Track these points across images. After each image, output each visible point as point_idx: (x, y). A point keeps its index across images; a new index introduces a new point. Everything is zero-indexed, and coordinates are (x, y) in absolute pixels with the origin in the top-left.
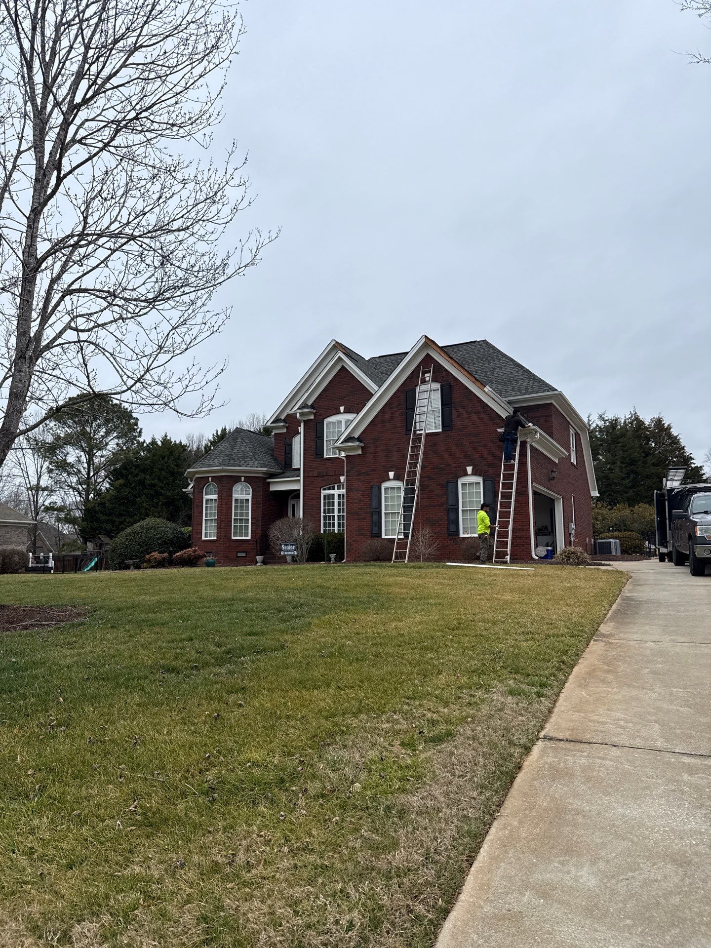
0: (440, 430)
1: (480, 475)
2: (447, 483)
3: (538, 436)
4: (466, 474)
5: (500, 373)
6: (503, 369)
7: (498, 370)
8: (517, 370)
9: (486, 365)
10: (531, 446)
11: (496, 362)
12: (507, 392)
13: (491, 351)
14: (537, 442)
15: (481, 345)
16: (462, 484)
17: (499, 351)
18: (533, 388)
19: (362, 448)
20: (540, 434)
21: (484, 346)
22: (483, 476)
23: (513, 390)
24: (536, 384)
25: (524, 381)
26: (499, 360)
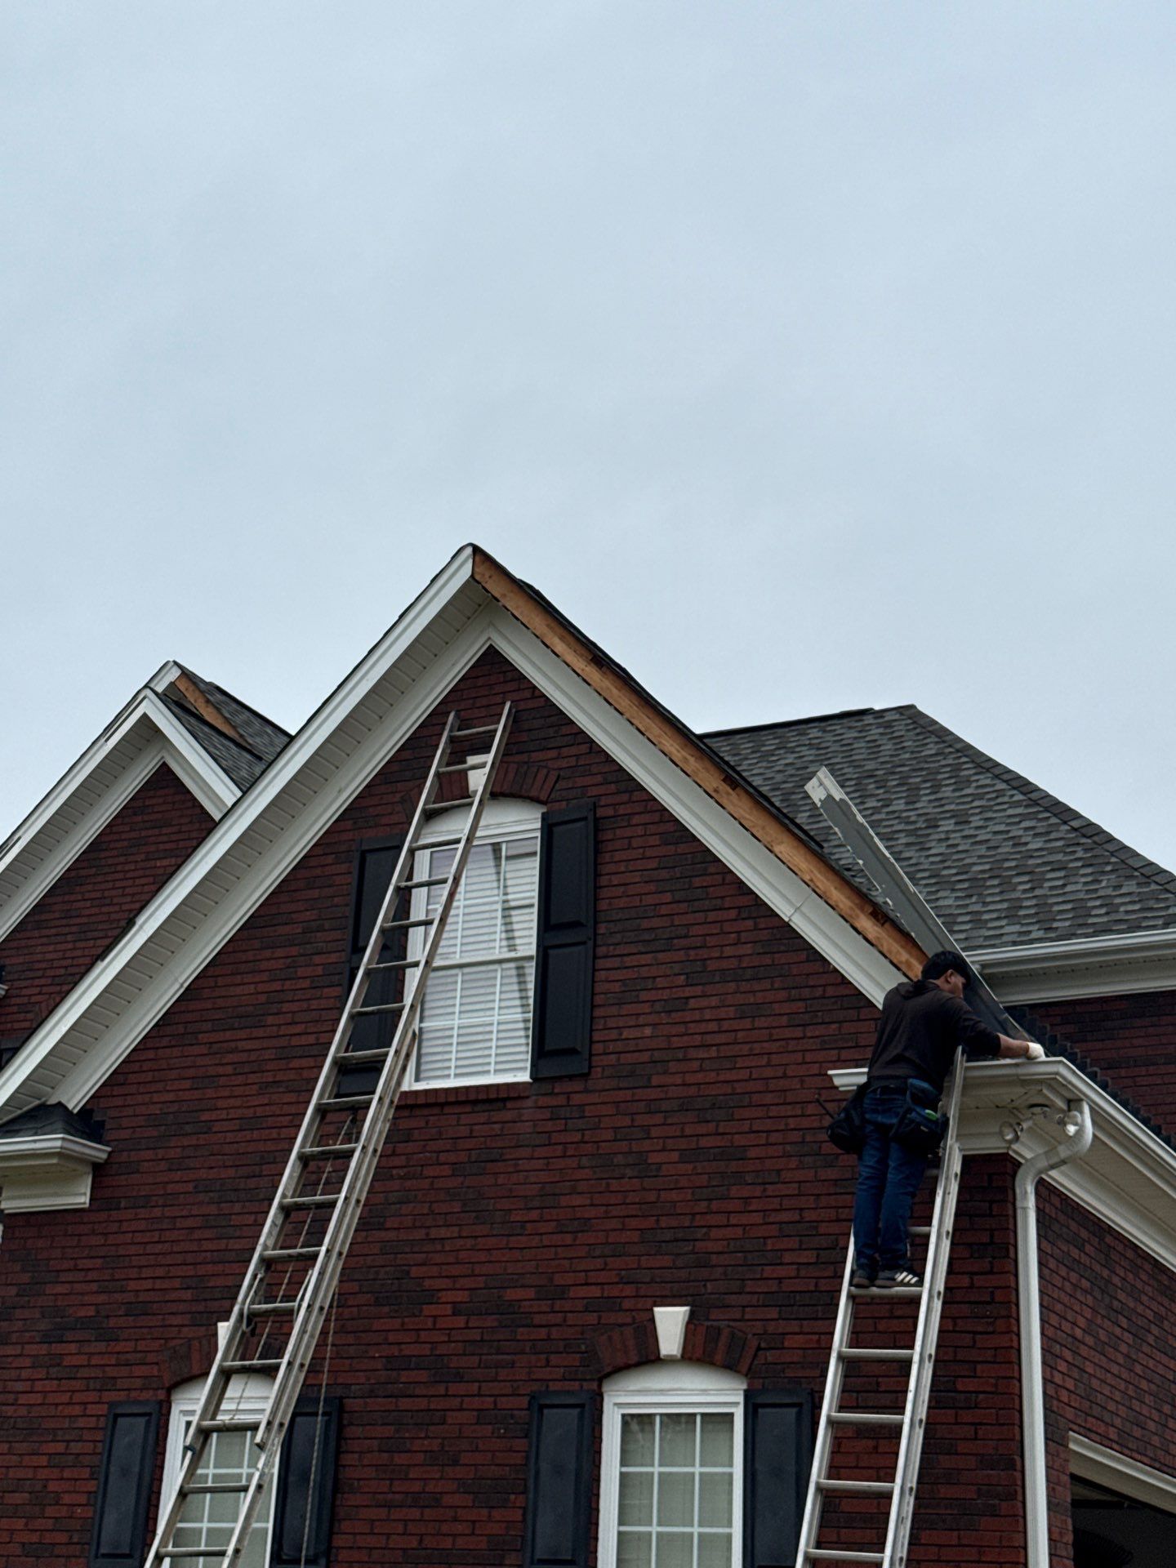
0: (524, 1077)
1: (729, 1366)
2: (538, 1406)
3: (1084, 1126)
4: (647, 1357)
5: (955, 838)
6: (976, 821)
7: (948, 825)
8: (1041, 827)
9: (900, 805)
10: (1045, 1191)
11: (947, 792)
12: (977, 922)
13: (931, 750)
14: (1080, 1163)
15: (888, 725)
16: (627, 1420)
17: (967, 750)
18: (1112, 908)
19: (99, 1170)
20: (1098, 1116)
21: (900, 729)
22: (749, 1374)
23: (1012, 915)
24: (1130, 887)
25: (1071, 875)
26: (961, 784)
